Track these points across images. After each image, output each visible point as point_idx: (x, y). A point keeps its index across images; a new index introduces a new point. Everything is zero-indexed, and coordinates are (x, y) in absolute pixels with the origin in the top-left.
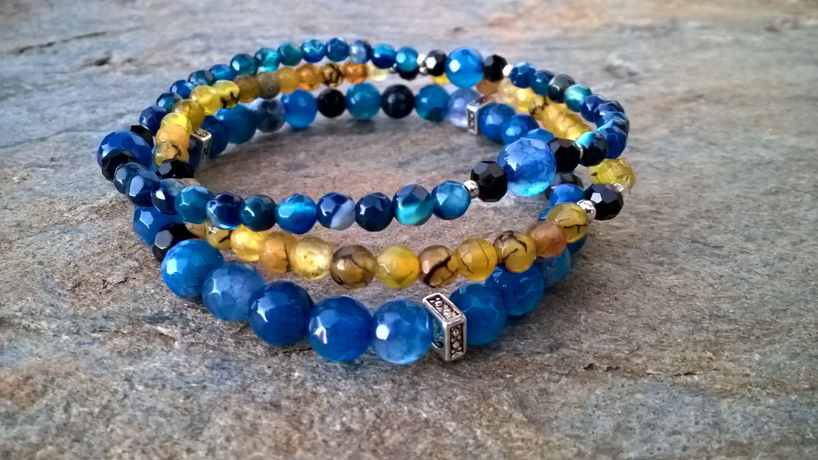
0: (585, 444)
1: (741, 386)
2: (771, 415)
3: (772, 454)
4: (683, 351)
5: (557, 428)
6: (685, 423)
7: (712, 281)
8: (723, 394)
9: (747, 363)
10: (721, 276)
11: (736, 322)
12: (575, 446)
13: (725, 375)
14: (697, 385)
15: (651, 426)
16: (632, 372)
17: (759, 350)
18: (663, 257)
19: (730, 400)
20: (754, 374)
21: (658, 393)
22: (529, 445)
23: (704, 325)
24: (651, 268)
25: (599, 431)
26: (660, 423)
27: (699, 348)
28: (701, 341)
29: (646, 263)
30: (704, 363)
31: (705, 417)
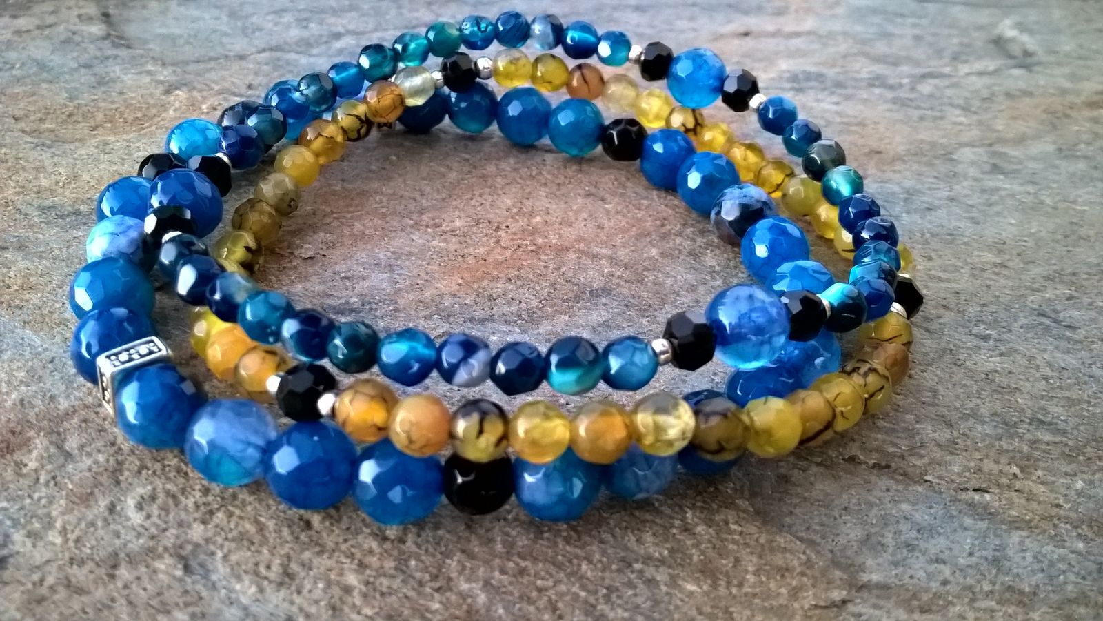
0: (818, 552)
1: (1045, 518)
2: (1073, 563)
3: (1059, 612)
4: (981, 460)
5: (790, 526)
6: (956, 552)
7: (1048, 372)
8: (1016, 524)
9: (1063, 491)
10: (1063, 368)
11: (1065, 433)
12: (804, 553)
13: (1028, 500)
14: (986, 507)
15: (910, 547)
16: (905, 474)
17: (1086, 477)
18: (993, 329)
19: (1024, 533)
20: (1067, 506)
21: (931, 507)
22: (748, 541)
23: (1020, 431)
24: (971, 341)
25: (842, 540)
26: (922, 545)
27: (1004, 460)
28: (1008, 451)
29: (966, 334)
30: (1004, 481)
31: (985, 549)
